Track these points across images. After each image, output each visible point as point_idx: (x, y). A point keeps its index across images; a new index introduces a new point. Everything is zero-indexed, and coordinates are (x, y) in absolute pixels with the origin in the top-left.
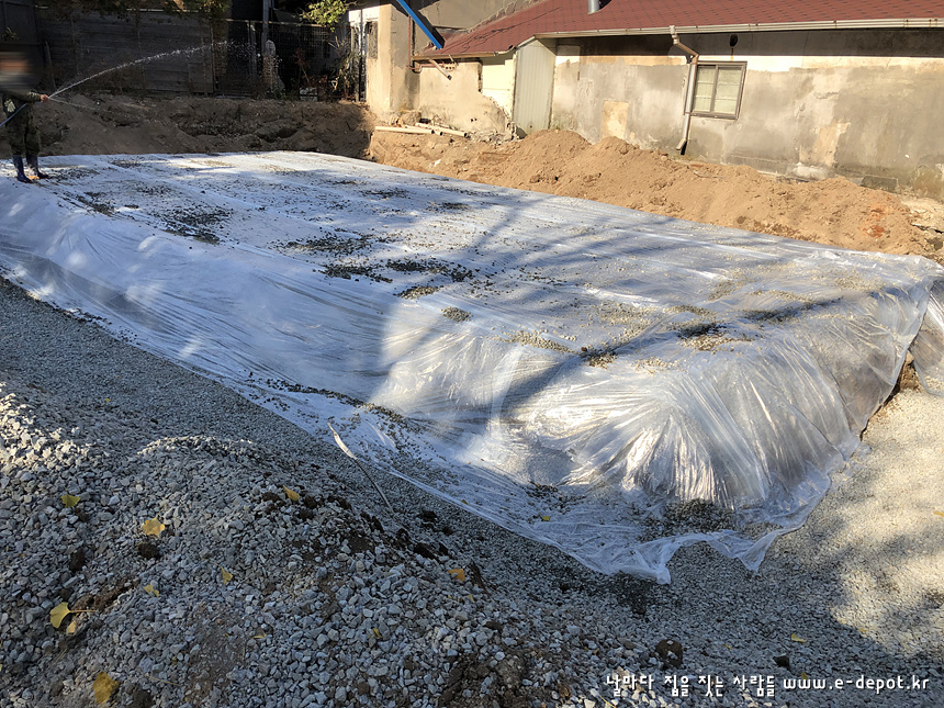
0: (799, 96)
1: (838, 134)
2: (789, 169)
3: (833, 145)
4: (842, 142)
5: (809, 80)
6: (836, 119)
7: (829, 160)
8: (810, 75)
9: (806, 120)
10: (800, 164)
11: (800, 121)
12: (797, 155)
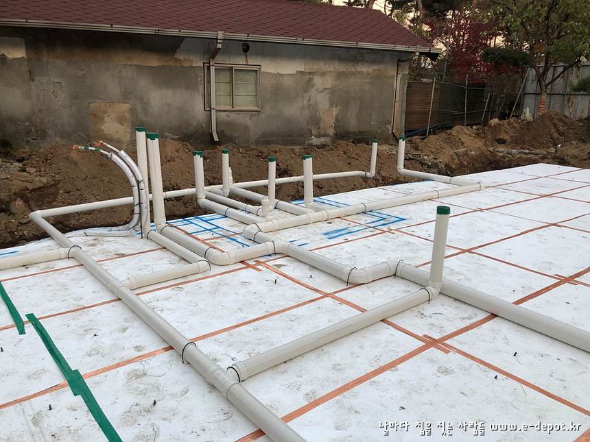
0: (306, 91)
1: (334, 115)
2: (307, 142)
3: (332, 122)
4: (337, 120)
5: (310, 79)
6: (331, 105)
7: (331, 132)
8: (311, 76)
9: (313, 108)
10: (313, 137)
11: (309, 108)
12: (311, 131)
